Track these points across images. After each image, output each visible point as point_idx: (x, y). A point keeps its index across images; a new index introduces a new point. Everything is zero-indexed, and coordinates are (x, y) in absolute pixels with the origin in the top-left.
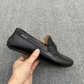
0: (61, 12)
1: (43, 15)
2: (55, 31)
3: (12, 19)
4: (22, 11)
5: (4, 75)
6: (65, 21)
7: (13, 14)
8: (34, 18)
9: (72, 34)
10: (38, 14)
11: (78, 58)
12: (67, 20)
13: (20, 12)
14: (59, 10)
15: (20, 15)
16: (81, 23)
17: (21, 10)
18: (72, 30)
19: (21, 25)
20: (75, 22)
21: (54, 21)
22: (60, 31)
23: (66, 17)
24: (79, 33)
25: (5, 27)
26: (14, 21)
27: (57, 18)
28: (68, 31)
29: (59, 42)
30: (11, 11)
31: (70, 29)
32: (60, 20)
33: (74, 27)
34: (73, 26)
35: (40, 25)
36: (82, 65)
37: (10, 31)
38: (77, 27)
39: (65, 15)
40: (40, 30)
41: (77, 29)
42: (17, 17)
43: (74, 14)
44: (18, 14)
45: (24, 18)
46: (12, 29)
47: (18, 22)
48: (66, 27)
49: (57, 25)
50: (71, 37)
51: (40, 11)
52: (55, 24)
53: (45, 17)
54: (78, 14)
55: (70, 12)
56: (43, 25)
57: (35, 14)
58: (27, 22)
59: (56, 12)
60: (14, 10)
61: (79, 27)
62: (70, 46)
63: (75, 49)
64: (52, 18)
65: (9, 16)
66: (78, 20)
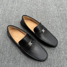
0: (49, 3)
1: (35, 5)
2: (44, 17)
3: (12, 8)
4: (20, 2)
5: (7, 47)
7: (13, 4)
8: (28, 7)
9: (57, 19)
10: (31, 4)
11: (60, 37)
12: (53, 9)
13: (18, 3)
14: (48, 1)
15: (18, 5)
16: (64, 11)
17: (18, 1)
18: (57, 17)
19: (19, 12)
20: (60, 10)
21: (44, 9)
22: (48, 17)
24: (63, 18)
25: (7, 14)
26: (13, 9)
27: (46, 7)
28: (54, 17)
29: (47, 25)
30: (11, 2)
31: (56, 15)
32: (48, 8)
34: (58, 13)
35: (33, 12)
36: (63, 42)
37: (11, 17)
38: (61, 14)
39: (52, 5)
40: (33, 16)
41: (61, 16)
42: (16, 7)
43: (60, 4)
44: (16, 4)
45: (21, 7)
47: (16, 10)
48: (53, 14)
49: (46, 13)
50: (56, 21)
51: (33, 2)
52: (44, 12)
53: (37, 6)
54: (62, 4)
55: (56, 3)
56: (35, 13)
57: (29, 4)
58: (23, 10)
59: (45, 3)
60: (13, 1)
61: (62, 15)
62: (55, 28)
63: (59, 31)
64: (42, 7)
65: (10, 6)
66: (63, 9)
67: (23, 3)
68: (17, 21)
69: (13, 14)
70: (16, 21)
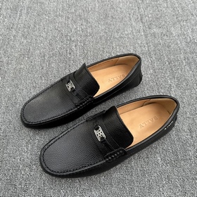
0: (122, 12)
1: (81, 19)
3: (9, 29)
4: (34, 10)
6: (130, 32)
7: (12, 18)
8: (60, 25)
10: (68, 18)
12: (134, 31)
13: (28, 13)
14: (119, 9)
15: (27, 19)
16: (165, 37)
17: (31, 8)
19: (29, 41)
20: (154, 35)
21: (105, 32)
23: (134, 24)
24: (160, 59)
26: (14, 33)
27: (113, 27)
30: (9, 11)
31: (140, 50)
32: (119, 30)
33: (148, 47)
34: (147, 44)
35: (73, 41)
37: (4, 56)
38: (155, 46)
39: (130, 20)
40: (72, 53)
41: (154, 51)
42: (22, 25)
43: (152, 17)
44: (24, 17)
45: (37, 27)
46: (9, 50)
47: (23, 35)
48: (132, 47)
49: (112, 43)
51: (75, 11)
52: (106, 40)
53: (85, 24)
55: (143, 13)
56: (80, 42)
57: (62, 16)
58: (44, 35)
59: (110, 14)
60: (15, 9)
61: (160, 47)
64: (101, 25)
65: (4, 21)
66: (160, 30)
67: (43, 14)
68: (22, 66)
69: (12, 48)
70: (19, 67)
